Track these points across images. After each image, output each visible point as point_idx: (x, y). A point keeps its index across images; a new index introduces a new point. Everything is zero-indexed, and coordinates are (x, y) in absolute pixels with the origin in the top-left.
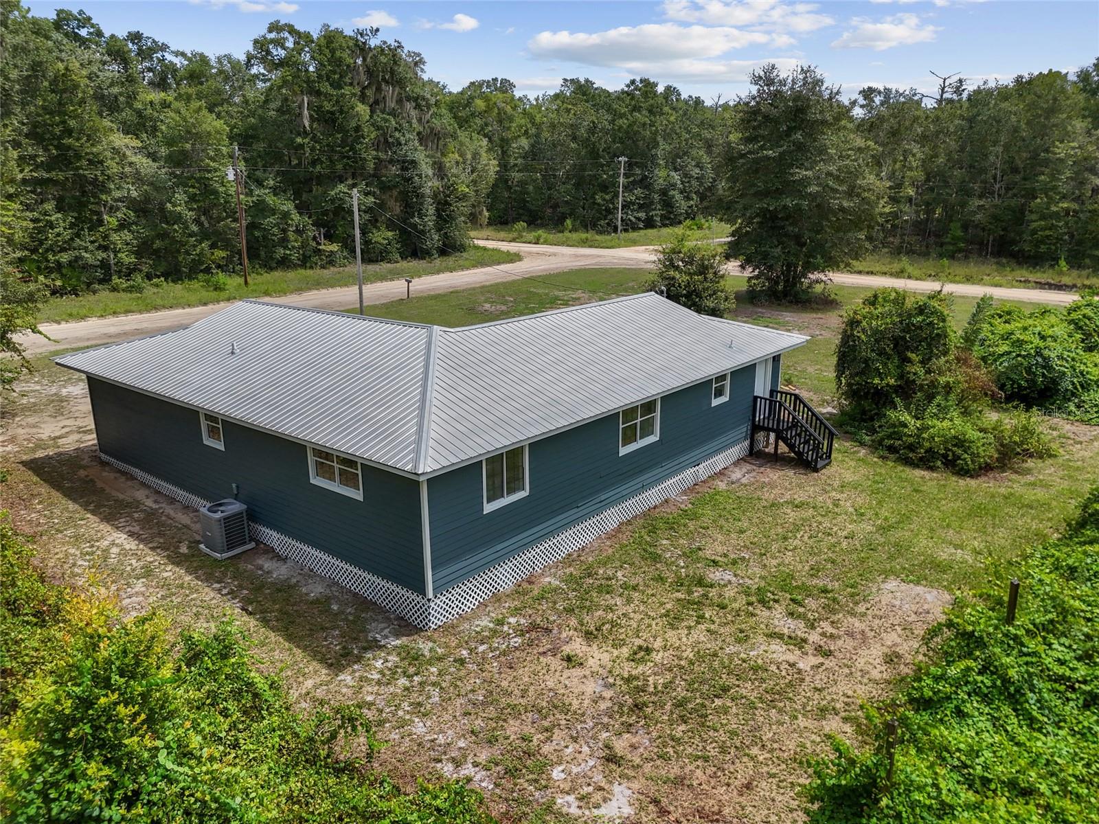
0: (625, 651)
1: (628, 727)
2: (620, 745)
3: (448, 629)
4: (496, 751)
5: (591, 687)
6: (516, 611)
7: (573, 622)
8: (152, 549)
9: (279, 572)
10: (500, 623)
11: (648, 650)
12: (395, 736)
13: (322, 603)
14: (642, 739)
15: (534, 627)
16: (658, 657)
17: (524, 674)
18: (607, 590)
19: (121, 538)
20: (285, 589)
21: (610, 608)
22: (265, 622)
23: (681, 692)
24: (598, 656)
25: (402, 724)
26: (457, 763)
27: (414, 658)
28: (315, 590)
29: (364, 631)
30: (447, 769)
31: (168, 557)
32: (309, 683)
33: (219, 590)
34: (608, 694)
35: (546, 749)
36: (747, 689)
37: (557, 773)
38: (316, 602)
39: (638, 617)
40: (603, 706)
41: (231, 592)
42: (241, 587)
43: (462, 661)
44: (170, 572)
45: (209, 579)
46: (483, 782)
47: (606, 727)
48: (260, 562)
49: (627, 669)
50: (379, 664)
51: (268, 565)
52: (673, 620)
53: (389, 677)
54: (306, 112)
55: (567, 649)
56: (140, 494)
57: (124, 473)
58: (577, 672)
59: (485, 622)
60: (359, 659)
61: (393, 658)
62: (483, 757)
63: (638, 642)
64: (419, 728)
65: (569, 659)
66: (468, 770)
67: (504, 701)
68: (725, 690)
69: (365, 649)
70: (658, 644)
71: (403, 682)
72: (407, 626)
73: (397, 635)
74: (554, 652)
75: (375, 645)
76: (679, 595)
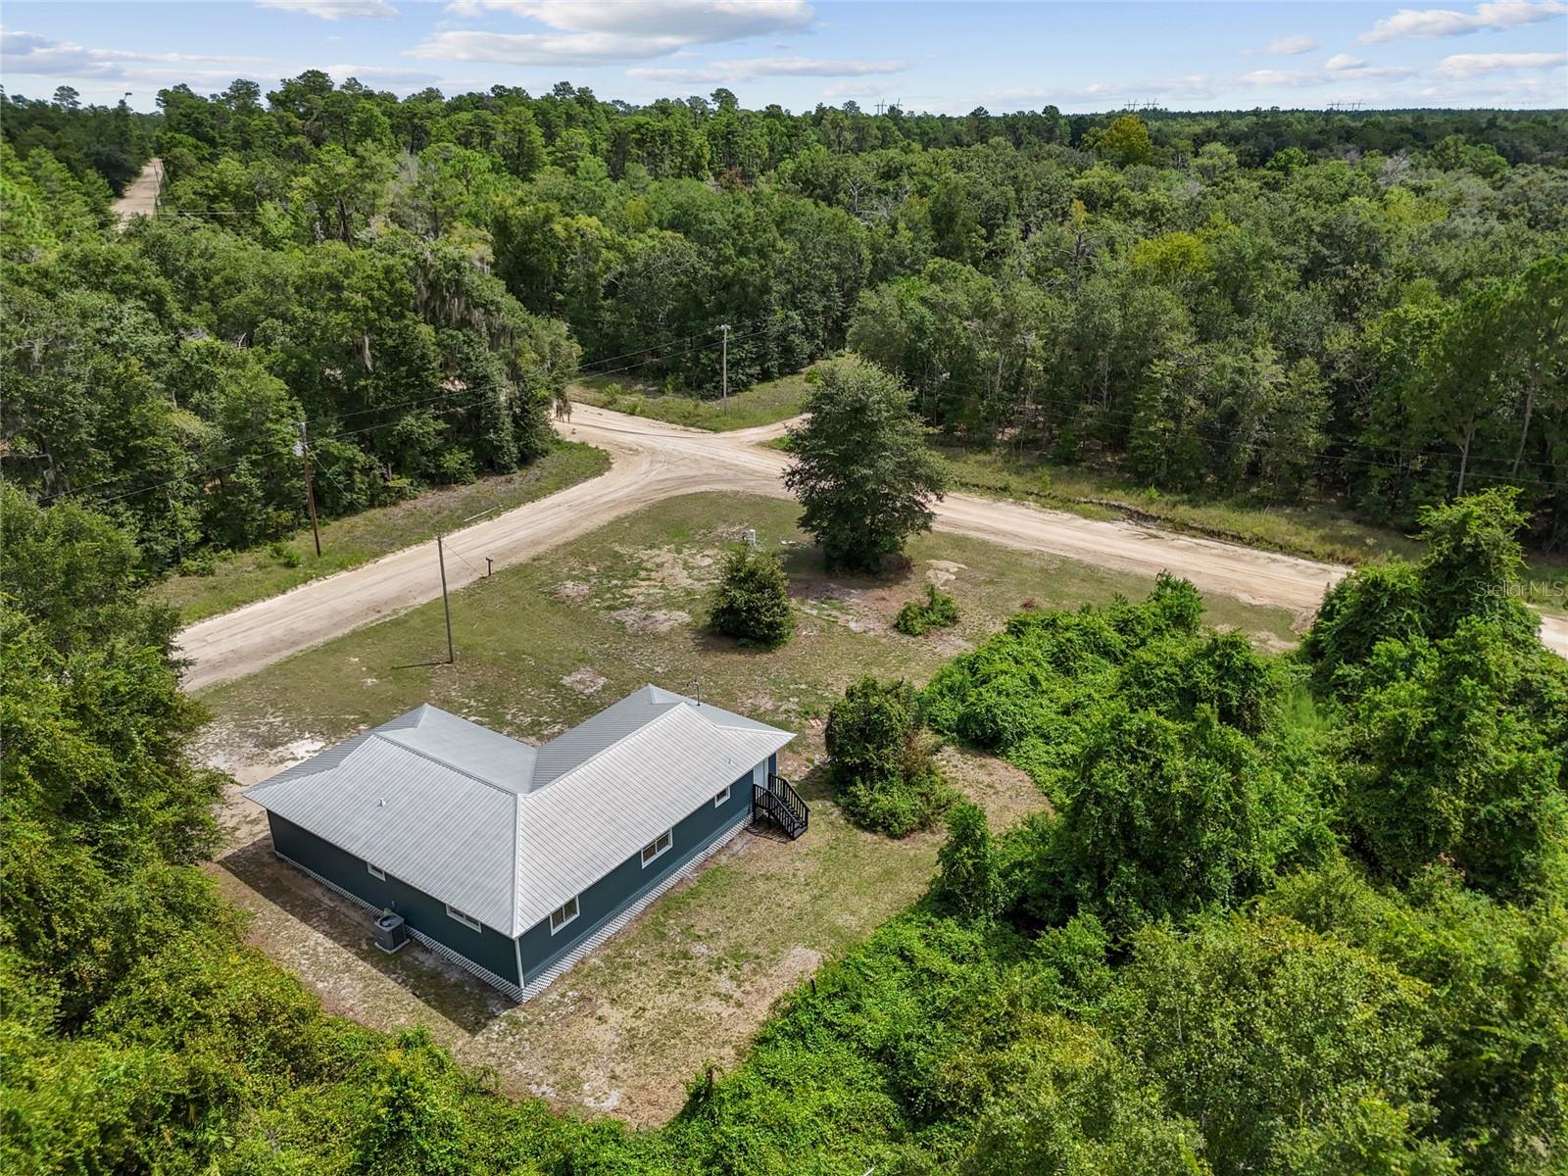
0: (631, 1011)
1: (624, 1059)
2: (618, 1070)
3: (533, 1002)
4: (558, 1077)
5: (610, 1036)
6: (573, 987)
7: (605, 993)
8: (344, 946)
9: (429, 962)
10: (563, 996)
11: (644, 1010)
12: (508, 1072)
13: (458, 986)
14: (630, 1065)
15: (582, 998)
16: (647, 1014)
17: (574, 1029)
18: (627, 967)
19: (319, 936)
20: (435, 976)
21: (627, 982)
22: (427, 1002)
23: (655, 1037)
24: (615, 1015)
25: (511, 1064)
26: (539, 1085)
27: (515, 1023)
28: (454, 977)
29: (486, 1006)
30: (534, 1088)
31: (356, 954)
32: (460, 1043)
33: (395, 980)
34: (617, 1040)
35: (582, 1074)
36: (690, 1033)
37: (586, 1087)
38: (455, 985)
39: (642, 986)
40: (614, 1047)
41: (403, 981)
42: (408, 976)
43: (541, 1024)
44: (362, 967)
45: (387, 971)
46: (551, 1094)
47: (613, 1060)
48: (415, 954)
49: (631, 1023)
50: (496, 1028)
51: (422, 957)
52: (662, 987)
53: (503, 1035)
54: (367, 351)
55: (599, 1013)
56: (318, 892)
57: (300, 871)
58: (604, 1026)
59: (555, 996)
60: (485, 1026)
61: (504, 1024)
62: (551, 1081)
63: (640, 1004)
64: (520, 1066)
65: (600, 1018)
66: (544, 1088)
67: (563, 1048)
68: (678, 1033)
69: (488, 1019)
70: (649, 1006)
71: (510, 1039)
72: (511, 1002)
73: (506, 1009)
74: (592, 1014)
75: (493, 1016)
76: (671, 968)
